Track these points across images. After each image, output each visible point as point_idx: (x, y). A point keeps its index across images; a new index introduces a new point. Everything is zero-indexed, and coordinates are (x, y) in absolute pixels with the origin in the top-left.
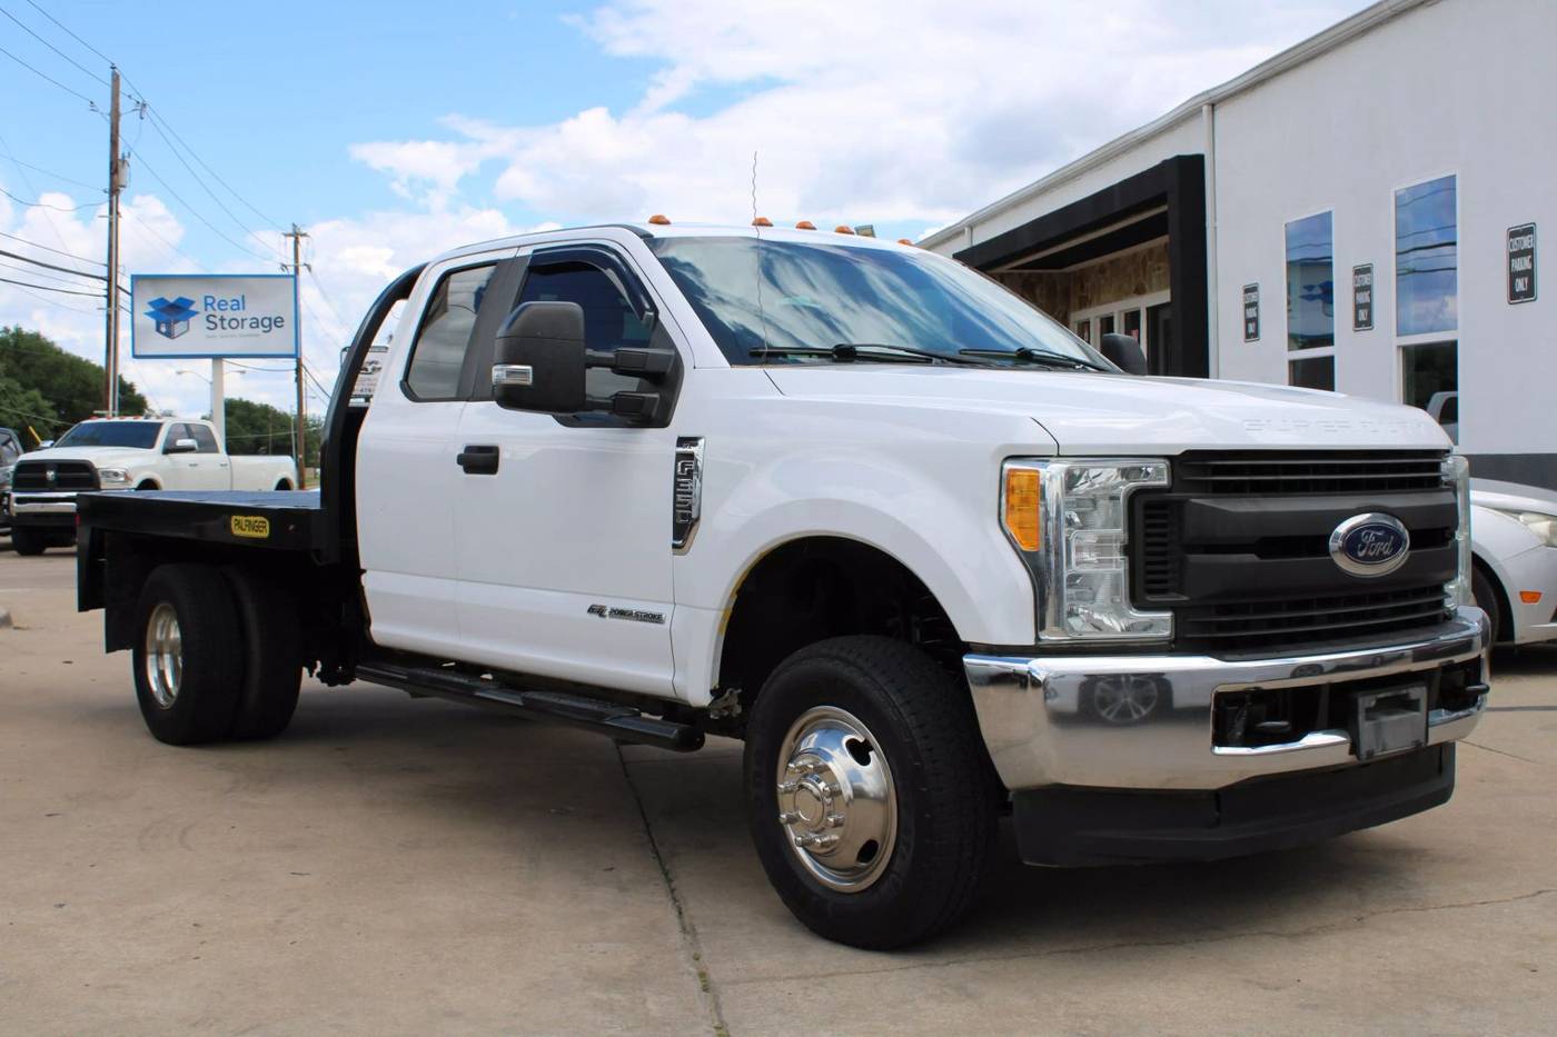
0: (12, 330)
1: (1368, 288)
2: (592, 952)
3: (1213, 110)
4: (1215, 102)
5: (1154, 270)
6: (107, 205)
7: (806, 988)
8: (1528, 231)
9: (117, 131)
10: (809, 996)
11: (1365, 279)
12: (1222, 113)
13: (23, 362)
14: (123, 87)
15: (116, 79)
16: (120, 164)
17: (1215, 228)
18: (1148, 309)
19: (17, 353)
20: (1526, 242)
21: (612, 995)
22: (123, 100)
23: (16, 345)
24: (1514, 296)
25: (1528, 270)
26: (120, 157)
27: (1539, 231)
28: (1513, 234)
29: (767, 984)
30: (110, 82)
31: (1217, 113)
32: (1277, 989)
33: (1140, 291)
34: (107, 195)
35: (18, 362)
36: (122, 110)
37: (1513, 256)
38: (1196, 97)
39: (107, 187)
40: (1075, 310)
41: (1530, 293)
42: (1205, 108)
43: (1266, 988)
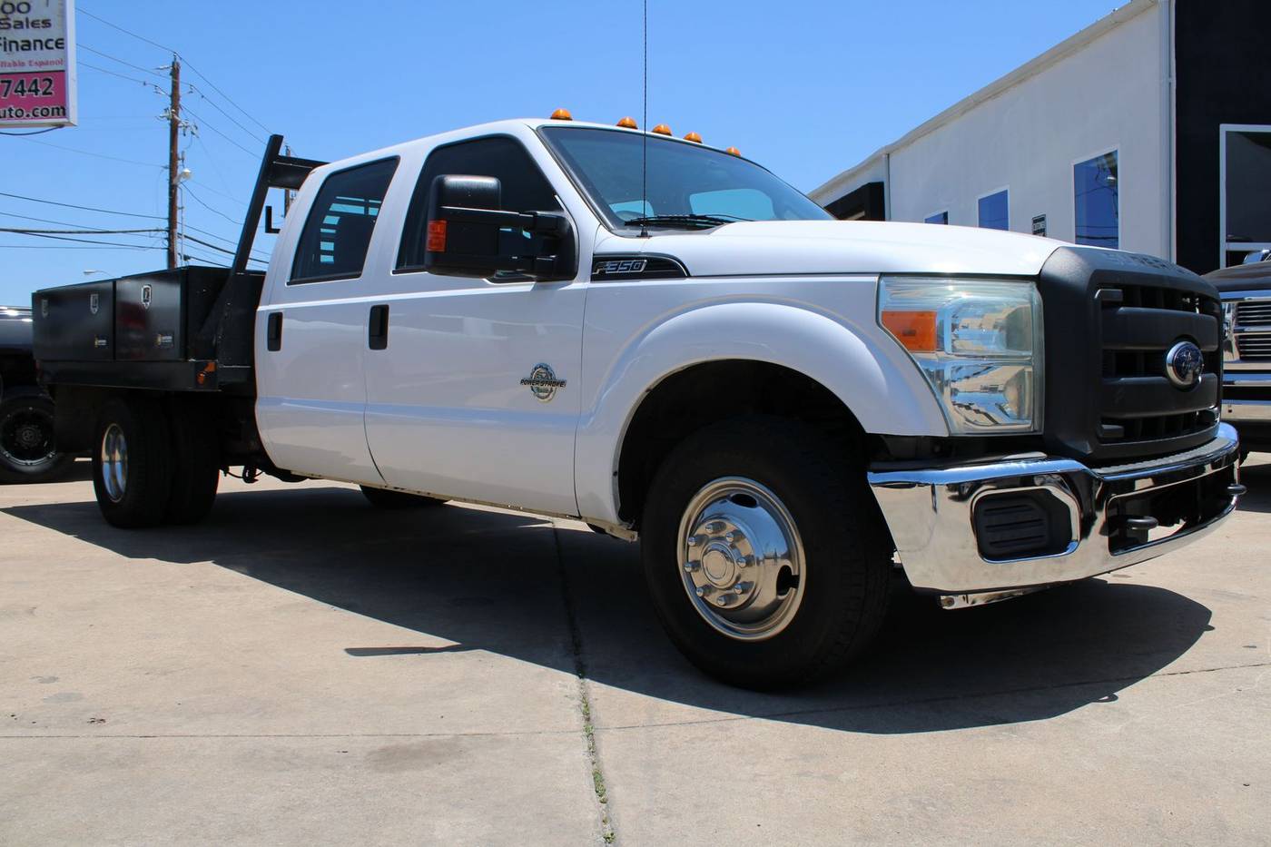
3: (889, 158)
4: (889, 153)
8: (1042, 219)
20: (1040, 225)
28: (1035, 221)
31: (891, 159)
42: (884, 156)
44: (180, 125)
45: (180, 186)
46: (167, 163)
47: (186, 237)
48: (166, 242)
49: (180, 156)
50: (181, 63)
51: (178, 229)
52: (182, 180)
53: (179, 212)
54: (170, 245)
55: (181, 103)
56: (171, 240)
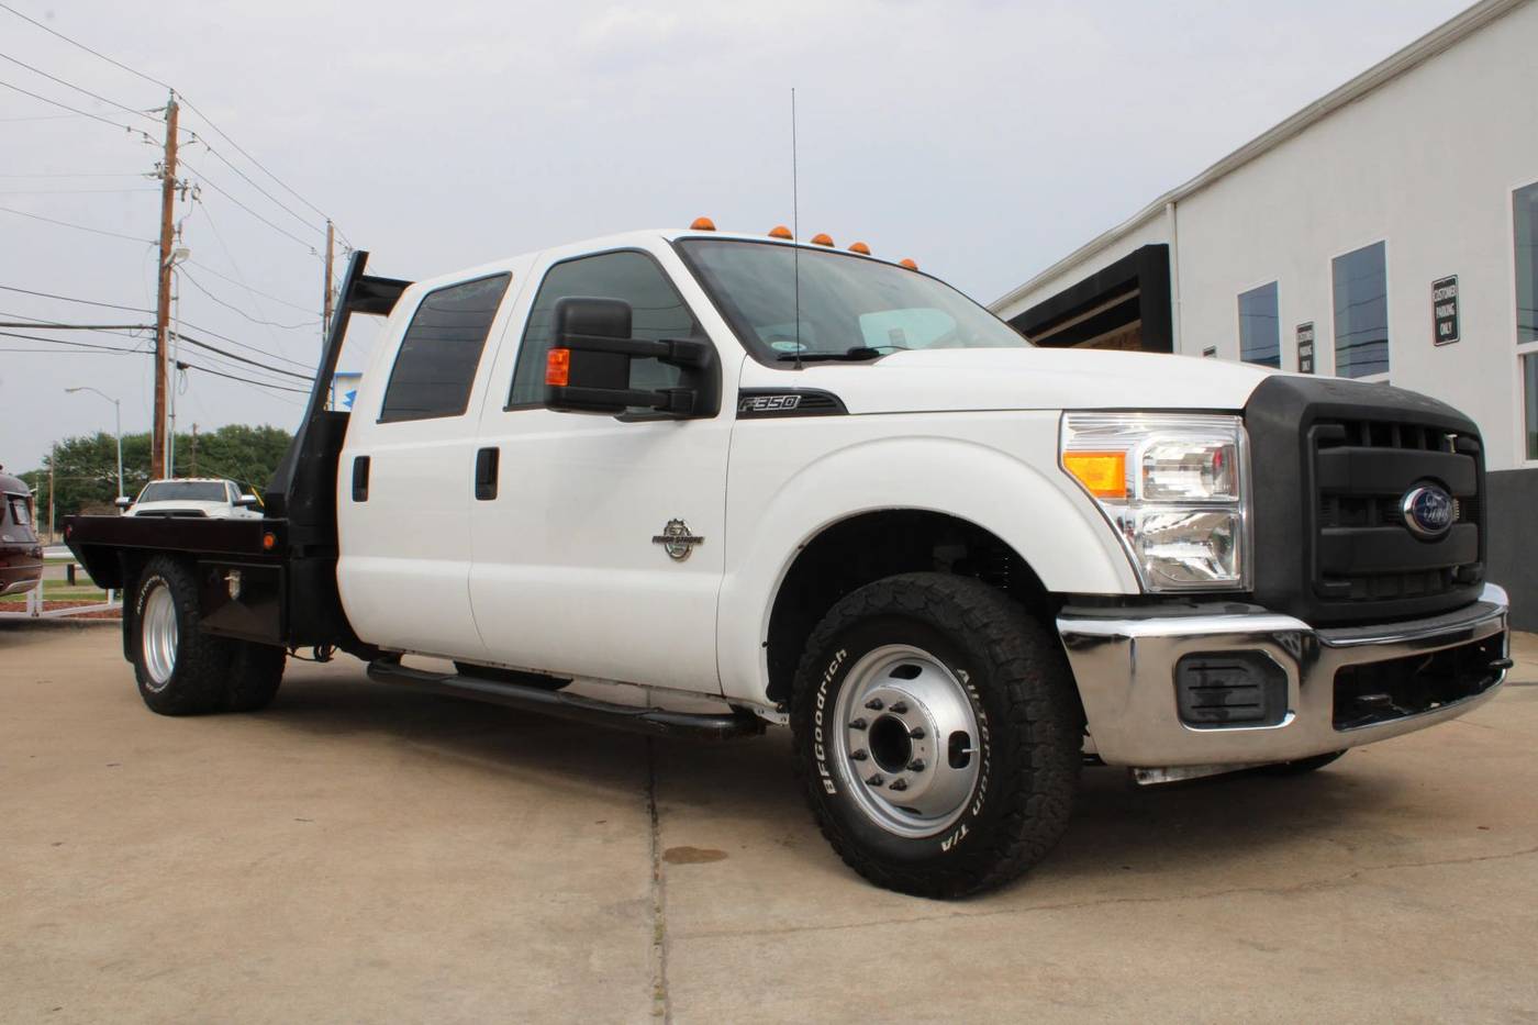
0: (263, 426)
1: (1309, 343)
2: (553, 901)
3: (1175, 207)
4: (1177, 201)
6: (322, 324)
7: (762, 944)
8: (1451, 282)
9: (331, 269)
10: (764, 953)
11: (1307, 336)
12: (1183, 210)
13: (272, 452)
14: (337, 237)
15: (330, 230)
16: (333, 293)
17: (1179, 304)
19: (268, 445)
20: (1448, 292)
21: (557, 948)
22: (335, 245)
23: (267, 439)
24: (1440, 339)
25: (1450, 316)
26: (332, 288)
27: (1460, 282)
28: (1437, 286)
29: (724, 938)
30: (326, 232)
31: (1178, 210)
32: (1275, 950)
34: (322, 318)
35: (268, 452)
36: (334, 253)
37: (1438, 304)
38: (1160, 198)
39: (322, 311)
41: (1454, 335)
42: (1169, 206)
43: (1262, 950)
44: (177, 185)
45: (175, 268)
46: (158, 237)
47: (183, 338)
48: (154, 344)
49: (176, 229)
50: (181, 104)
51: (172, 326)
52: (177, 260)
53: (172, 304)
54: (158, 348)
55: (178, 156)
56: (159, 341)
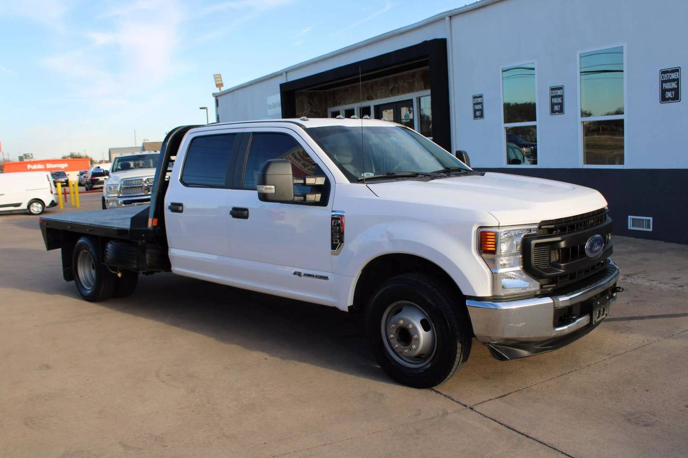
5: (378, 90)
18: (375, 106)
33: (370, 98)
40: (330, 107)
